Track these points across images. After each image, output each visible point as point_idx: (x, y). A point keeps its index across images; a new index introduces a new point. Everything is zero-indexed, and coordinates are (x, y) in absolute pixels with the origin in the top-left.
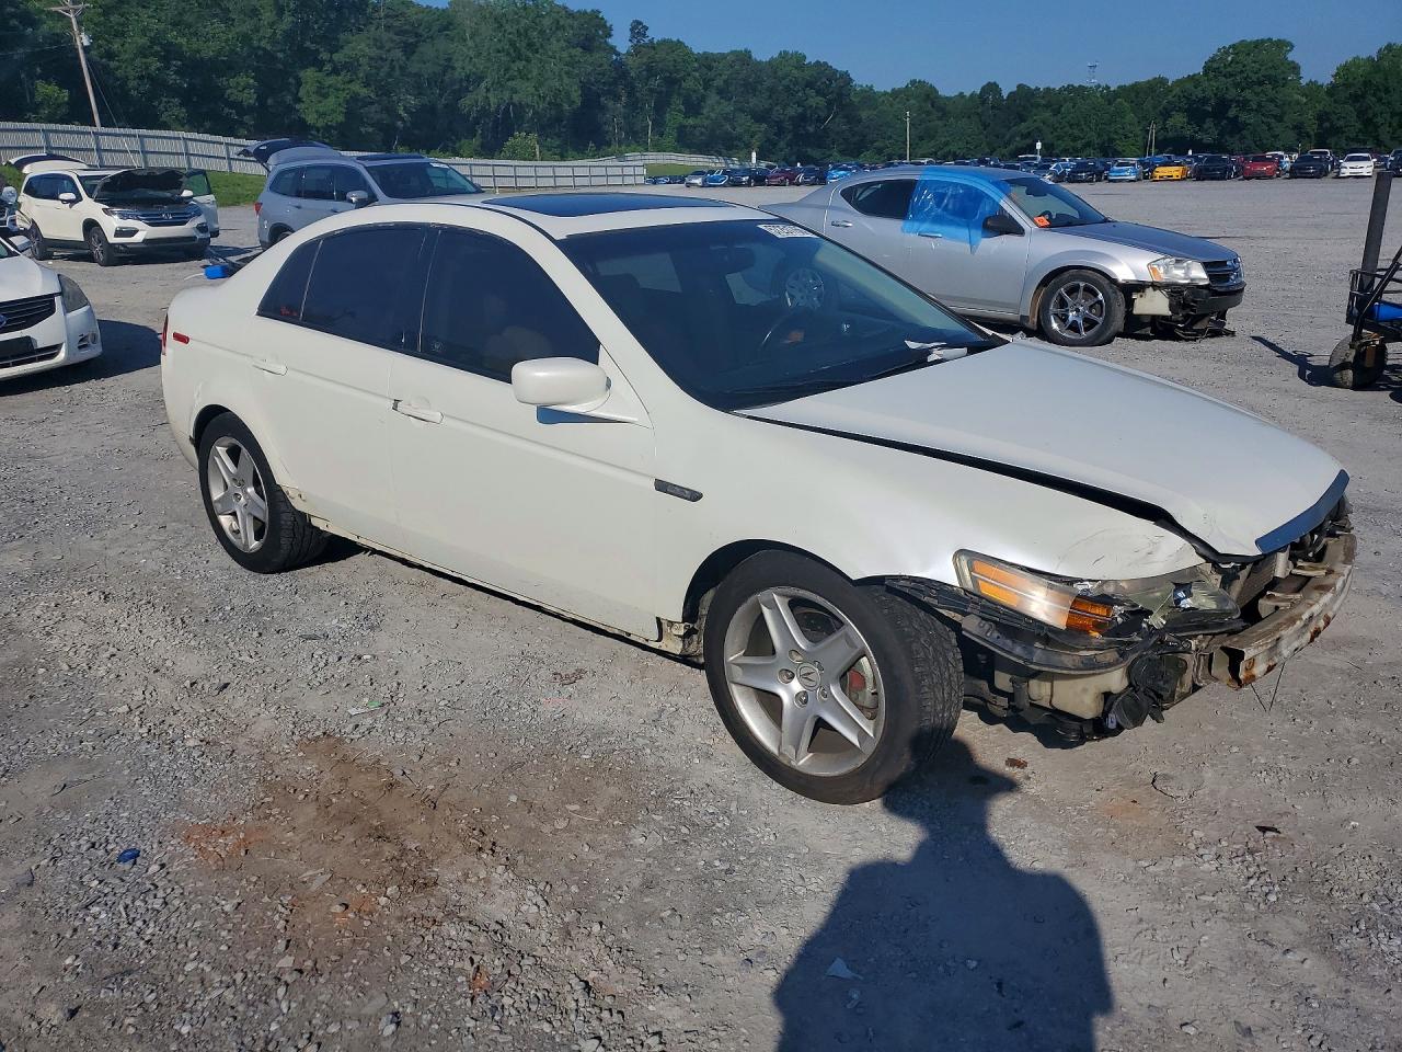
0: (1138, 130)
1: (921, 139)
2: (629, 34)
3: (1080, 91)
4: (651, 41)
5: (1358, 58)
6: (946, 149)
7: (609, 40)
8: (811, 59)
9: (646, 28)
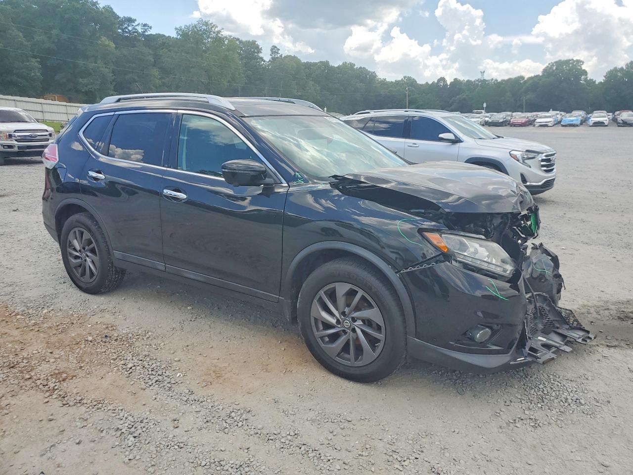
2: (270, 52)
3: (484, 82)
4: (281, 56)
5: (615, 69)
7: (260, 55)
8: (357, 66)
9: (279, 50)
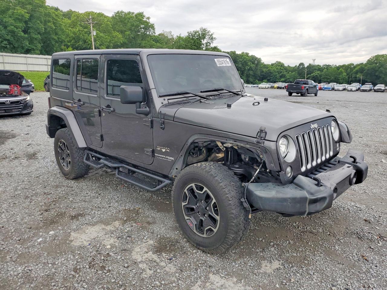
0: (347, 77)
6: (288, 80)
8: (250, 54)
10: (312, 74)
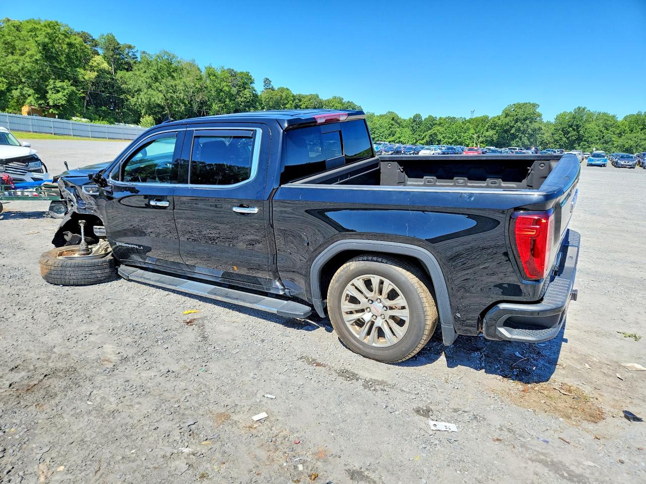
0: (475, 136)
1: (389, 135)
2: (263, 84)
3: (453, 120)
4: (273, 87)
5: (565, 112)
7: (253, 85)
8: (345, 100)
9: (271, 81)
10: (429, 131)
